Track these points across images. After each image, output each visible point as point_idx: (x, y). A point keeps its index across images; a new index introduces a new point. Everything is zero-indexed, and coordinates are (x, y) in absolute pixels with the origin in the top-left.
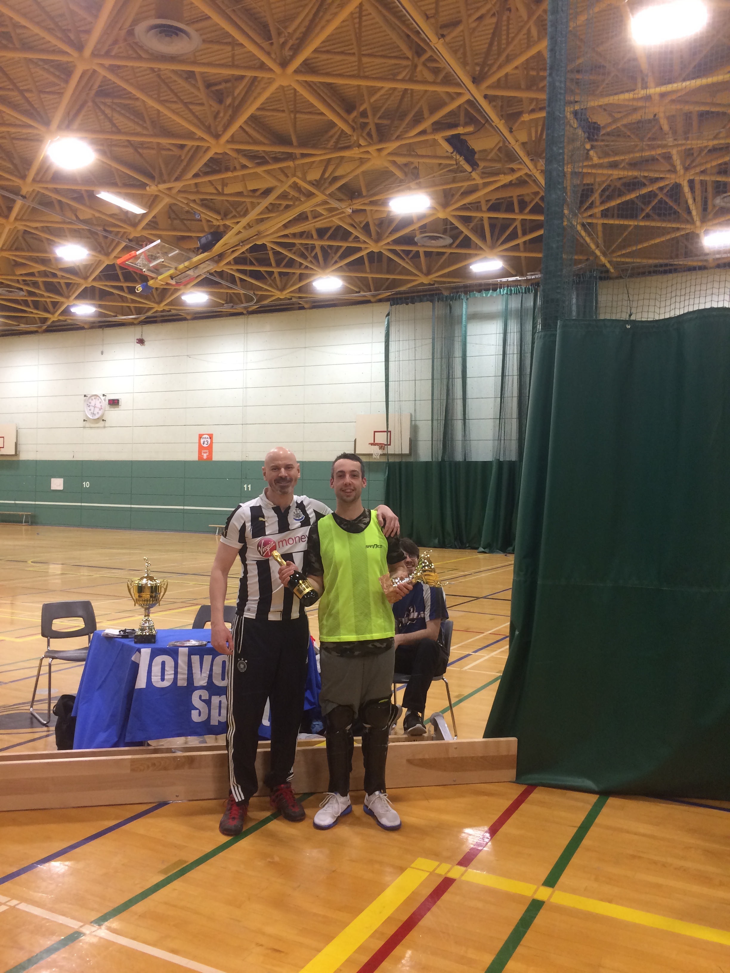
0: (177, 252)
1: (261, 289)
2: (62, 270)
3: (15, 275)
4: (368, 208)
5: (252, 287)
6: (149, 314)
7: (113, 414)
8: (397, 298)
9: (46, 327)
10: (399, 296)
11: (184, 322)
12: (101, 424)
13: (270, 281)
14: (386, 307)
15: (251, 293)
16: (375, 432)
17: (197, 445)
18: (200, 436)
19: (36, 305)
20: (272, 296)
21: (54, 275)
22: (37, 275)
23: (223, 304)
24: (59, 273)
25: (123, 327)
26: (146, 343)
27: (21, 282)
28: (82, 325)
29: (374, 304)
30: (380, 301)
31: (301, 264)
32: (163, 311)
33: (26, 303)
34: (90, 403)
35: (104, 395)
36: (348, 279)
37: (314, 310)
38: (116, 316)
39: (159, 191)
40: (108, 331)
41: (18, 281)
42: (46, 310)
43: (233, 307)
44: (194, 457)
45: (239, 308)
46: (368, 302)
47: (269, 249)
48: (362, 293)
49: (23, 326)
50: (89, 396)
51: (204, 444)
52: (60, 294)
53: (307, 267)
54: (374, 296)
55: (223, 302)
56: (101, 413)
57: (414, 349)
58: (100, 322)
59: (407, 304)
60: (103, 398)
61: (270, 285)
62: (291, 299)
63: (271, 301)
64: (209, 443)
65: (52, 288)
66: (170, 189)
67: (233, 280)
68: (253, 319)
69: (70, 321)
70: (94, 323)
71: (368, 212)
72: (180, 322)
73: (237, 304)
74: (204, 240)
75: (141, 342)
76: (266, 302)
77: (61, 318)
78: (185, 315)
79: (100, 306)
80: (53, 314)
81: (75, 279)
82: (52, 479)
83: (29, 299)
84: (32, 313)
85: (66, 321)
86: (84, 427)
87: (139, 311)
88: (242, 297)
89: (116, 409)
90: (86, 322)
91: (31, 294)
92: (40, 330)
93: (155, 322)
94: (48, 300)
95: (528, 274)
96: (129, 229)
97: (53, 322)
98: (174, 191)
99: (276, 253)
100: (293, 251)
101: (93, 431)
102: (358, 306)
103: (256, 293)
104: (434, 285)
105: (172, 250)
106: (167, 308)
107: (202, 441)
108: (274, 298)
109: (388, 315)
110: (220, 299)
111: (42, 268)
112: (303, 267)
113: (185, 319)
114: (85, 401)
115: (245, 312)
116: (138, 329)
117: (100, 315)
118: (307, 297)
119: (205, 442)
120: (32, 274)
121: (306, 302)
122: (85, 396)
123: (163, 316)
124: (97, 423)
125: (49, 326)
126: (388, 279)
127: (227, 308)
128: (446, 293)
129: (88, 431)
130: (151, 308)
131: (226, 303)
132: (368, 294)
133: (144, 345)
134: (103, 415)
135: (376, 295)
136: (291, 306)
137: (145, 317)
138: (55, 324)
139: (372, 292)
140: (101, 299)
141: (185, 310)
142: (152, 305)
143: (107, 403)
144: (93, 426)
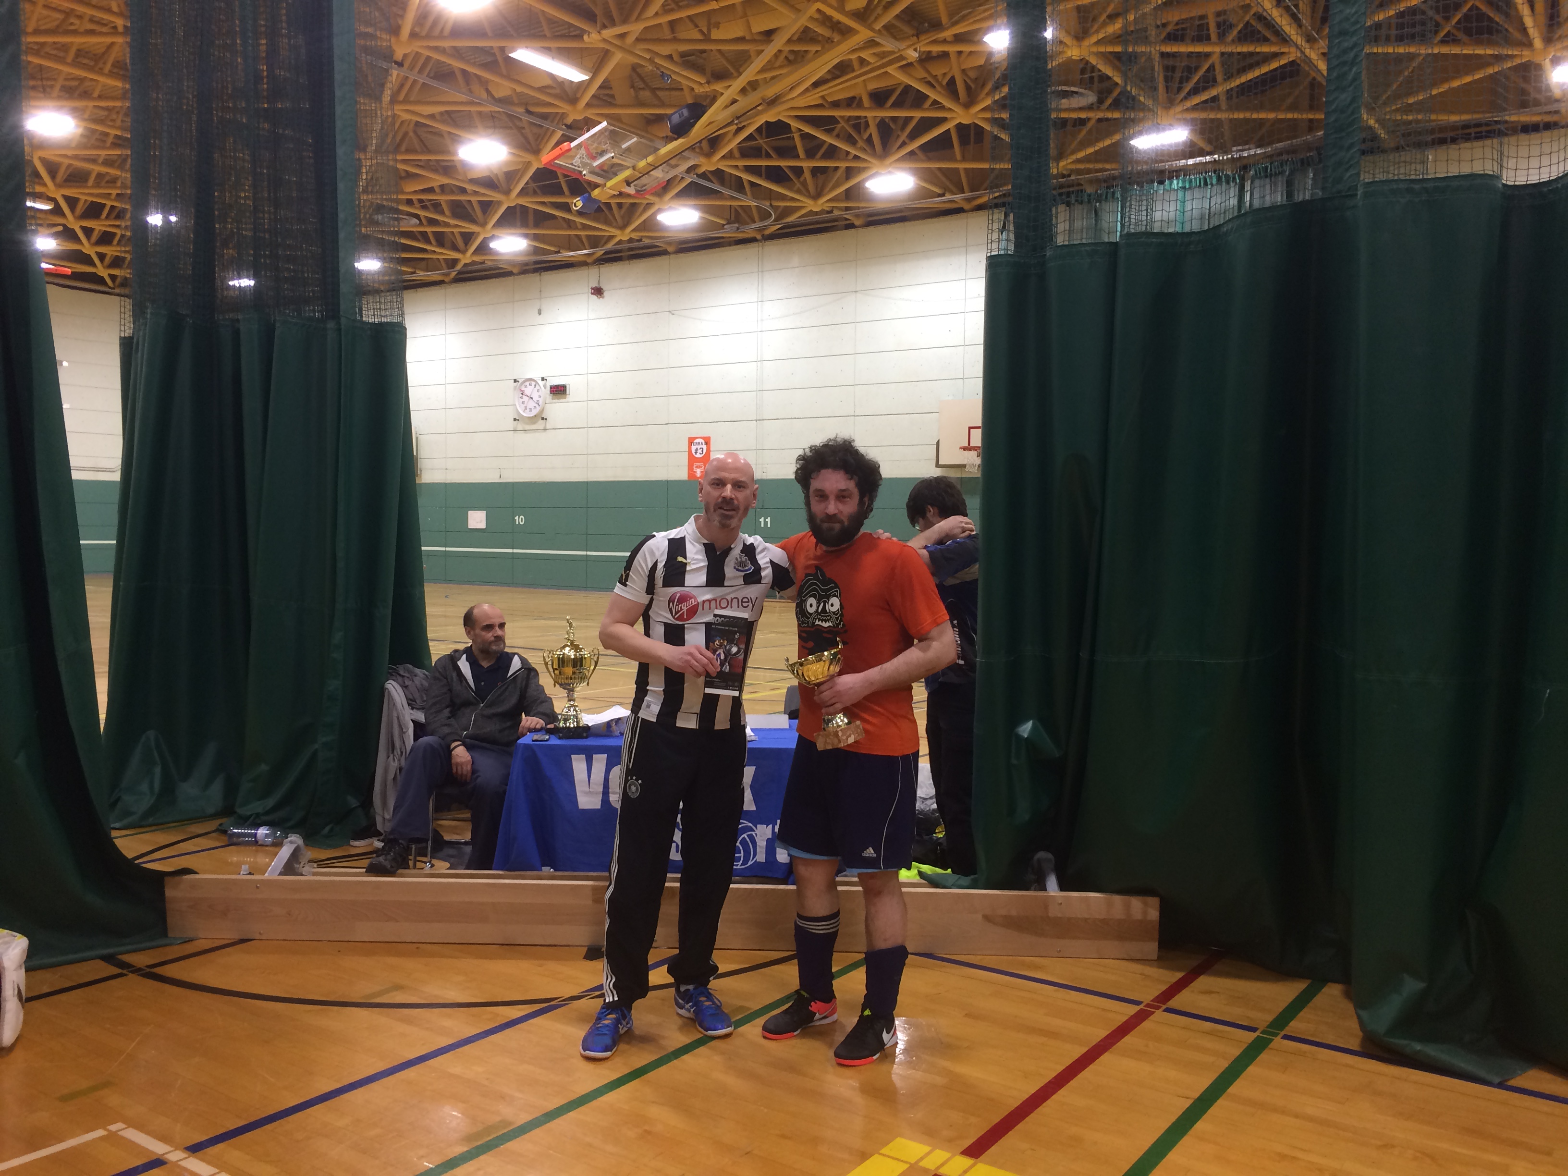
0: (635, 139)
1: (784, 198)
2: (473, 181)
3: (403, 192)
4: (952, 49)
5: (771, 195)
6: (610, 246)
7: (557, 409)
9: (454, 274)
11: (664, 257)
12: (540, 424)
13: (798, 185)
15: (765, 205)
16: (970, 428)
17: (687, 453)
18: (691, 441)
19: (441, 240)
20: (803, 207)
21: (463, 191)
22: (437, 190)
23: (724, 225)
24: (469, 187)
25: (571, 269)
26: (605, 294)
27: (415, 202)
28: (510, 269)
29: (970, 214)
30: (980, 208)
31: (848, 153)
32: (631, 240)
33: (424, 237)
34: (523, 391)
35: (543, 379)
36: (925, 175)
37: (871, 229)
38: (559, 252)
39: (604, 40)
40: (548, 276)
41: (409, 202)
42: (455, 248)
43: (738, 229)
44: (682, 474)
45: (749, 230)
46: (959, 211)
47: (793, 129)
48: (948, 197)
49: (422, 273)
50: (521, 381)
51: (696, 453)
52: (473, 221)
53: (856, 157)
54: (969, 200)
55: (723, 222)
56: (538, 409)
58: (536, 263)
60: (541, 383)
61: (798, 192)
62: (831, 212)
63: (799, 217)
64: (705, 451)
65: (460, 211)
66: (622, 36)
67: (739, 186)
68: (772, 248)
69: (489, 264)
70: (527, 264)
71: (953, 57)
72: (658, 259)
73: (748, 224)
74: (676, 119)
75: (598, 292)
76: (791, 219)
77: (477, 259)
78: (664, 246)
79: (536, 237)
80: (464, 252)
81: (495, 196)
82: (470, 512)
83: (429, 230)
84: (434, 252)
85: (483, 263)
86: (515, 431)
87: (595, 242)
88: (754, 211)
89: (562, 400)
90: (514, 264)
91: (432, 222)
92: (446, 280)
93: (619, 259)
94: (456, 230)
95: (1235, 149)
96: (564, 107)
97: (466, 265)
98: (630, 40)
99: (805, 136)
100: (835, 133)
101: (528, 436)
102: (942, 218)
103: (775, 204)
104: (1069, 176)
105: (625, 138)
106: (635, 236)
107: (694, 448)
108: (803, 212)
110: (718, 216)
111: (445, 181)
112: (851, 157)
113: (665, 253)
114: (515, 388)
115: (759, 237)
116: (594, 271)
117: (536, 251)
118: (859, 208)
119: (699, 450)
120: (431, 190)
121: (857, 216)
122: (515, 381)
123: (631, 249)
124: (534, 423)
125: (459, 273)
126: (991, 169)
127: (729, 232)
128: (1090, 190)
129: (521, 436)
130: (611, 237)
131: (728, 224)
132: (958, 197)
133: (603, 298)
134: (542, 411)
135: (974, 199)
136: (833, 224)
137: (603, 252)
138: (465, 269)
139: (967, 194)
140: (537, 225)
141: (664, 237)
142: (613, 231)
143: (549, 392)
144: (527, 427)
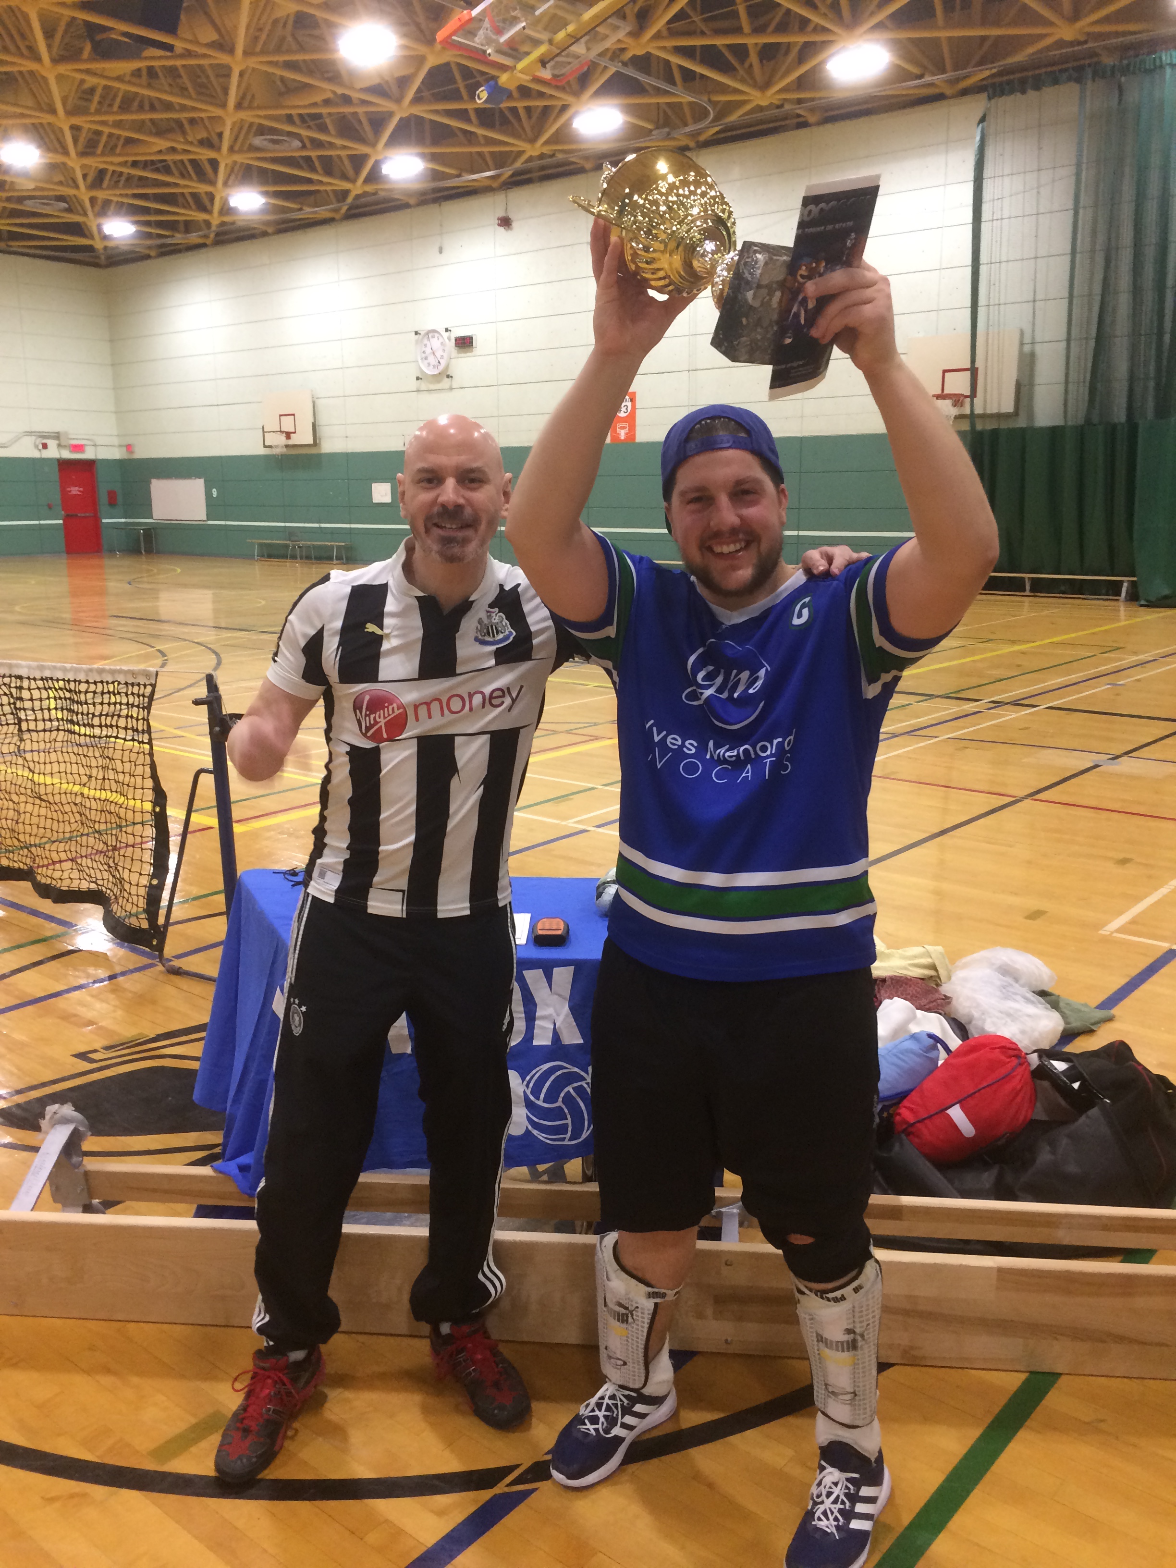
1: (724, 89)
3: (281, 107)
5: (707, 87)
6: (518, 164)
7: (463, 364)
8: (1001, 84)
9: (345, 208)
10: (1005, 78)
11: (579, 176)
12: (446, 383)
13: (742, 71)
14: (977, 105)
15: (703, 100)
16: (945, 371)
19: (329, 166)
20: (745, 102)
21: (349, 101)
22: (320, 104)
23: (651, 131)
24: (355, 95)
25: (475, 196)
26: (514, 224)
27: (295, 120)
28: (405, 199)
29: (952, 101)
30: (965, 92)
31: (806, 22)
32: (542, 156)
33: (309, 163)
34: (425, 346)
36: (899, 46)
37: (829, 126)
38: (459, 176)
40: (452, 208)
41: (292, 119)
42: (344, 177)
43: (669, 134)
45: (683, 136)
46: (940, 97)
48: (928, 79)
49: (308, 209)
50: (422, 333)
52: (362, 140)
53: (817, 28)
54: (952, 82)
55: (650, 127)
56: (443, 362)
57: (1035, 191)
58: (435, 190)
59: (1023, 92)
60: (445, 335)
61: (743, 81)
62: (781, 106)
63: (743, 116)
64: (630, 409)
65: (346, 127)
67: (667, 75)
68: (708, 157)
69: (382, 194)
70: (423, 193)
72: (574, 178)
73: (679, 127)
75: (505, 222)
76: (733, 118)
77: (369, 188)
78: (580, 162)
79: (434, 158)
80: (354, 181)
81: (386, 105)
82: (374, 485)
83: (313, 154)
84: (321, 182)
85: (375, 194)
86: (418, 391)
87: (501, 160)
88: (688, 109)
89: (468, 354)
90: (409, 193)
91: (316, 143)
92: (337, 216)
93: (529, 181)
94: (343, 153)
97: (358, 197)
101: (433, 397)
102: (917, 108)
103: (714, 97)
104: (1085, 42)
106: (546, 150)
108: (748, 107)
109: (982, 120)
110: (645, 121)
111: (328, 89)
112: (810, 28)
113: (580, 171)
114: (417, 342)
115: (692, 144)
116: (500, 198)
117: (435, 175)
118: (812, 99)
120: (315, 104)
121: (812, 110)
122: (416, 333)
123: (543, 168)
124: (439, 382)
125: (350, 208)
126: (983, 39)
127: (657, 140)
128: (1111, 60)
129: (425, 397)
130: (520, 153)
131: (657, 128)
132: (938, 78)
133: (511, 229)
134: (447, 367)
135: (958, 80)
136: (783, 123)
137: (510, 173)
138: (359, 202)
139: (950, 75)
140: (435, 142)
141: (580, 150)
142: (522, 145)
143: (453, 344)
144: (432, 387)
